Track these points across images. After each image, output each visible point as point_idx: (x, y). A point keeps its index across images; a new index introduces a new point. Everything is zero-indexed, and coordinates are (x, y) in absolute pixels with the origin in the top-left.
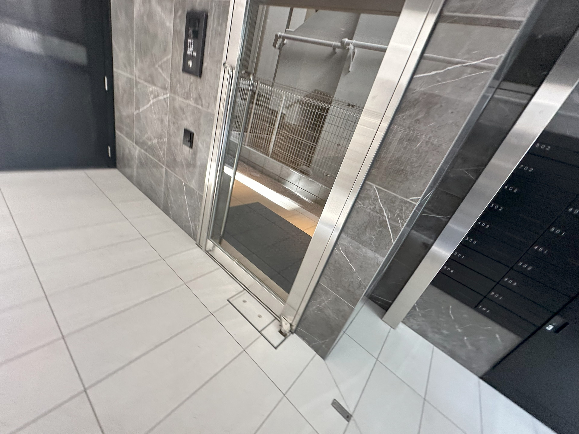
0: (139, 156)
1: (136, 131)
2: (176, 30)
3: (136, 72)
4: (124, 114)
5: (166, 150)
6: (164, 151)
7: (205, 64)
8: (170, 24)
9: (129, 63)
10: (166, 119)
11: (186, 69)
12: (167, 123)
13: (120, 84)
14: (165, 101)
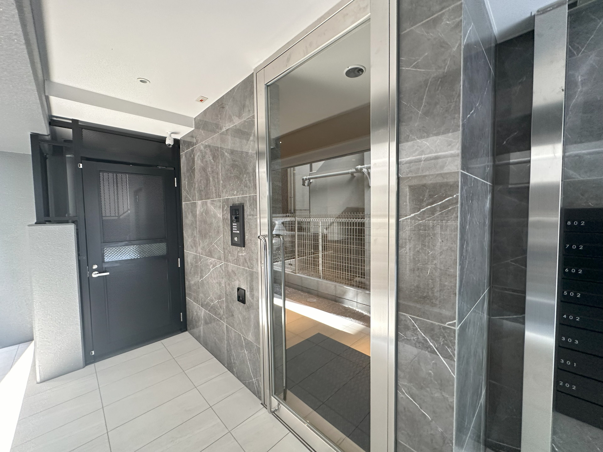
0: (204, 317)
1: (201, 295)
2: (225, 218)
3: (200, 250)
4: (192, 282)
5: (225, 308)
6: (224, 309)
7: (246, 237)
8: (220, 215)
9: (195, 244)
10: (223, 281)
11: (234, 243)
12: (223, 285)
13: (189, 261)
14: (221, 267)
